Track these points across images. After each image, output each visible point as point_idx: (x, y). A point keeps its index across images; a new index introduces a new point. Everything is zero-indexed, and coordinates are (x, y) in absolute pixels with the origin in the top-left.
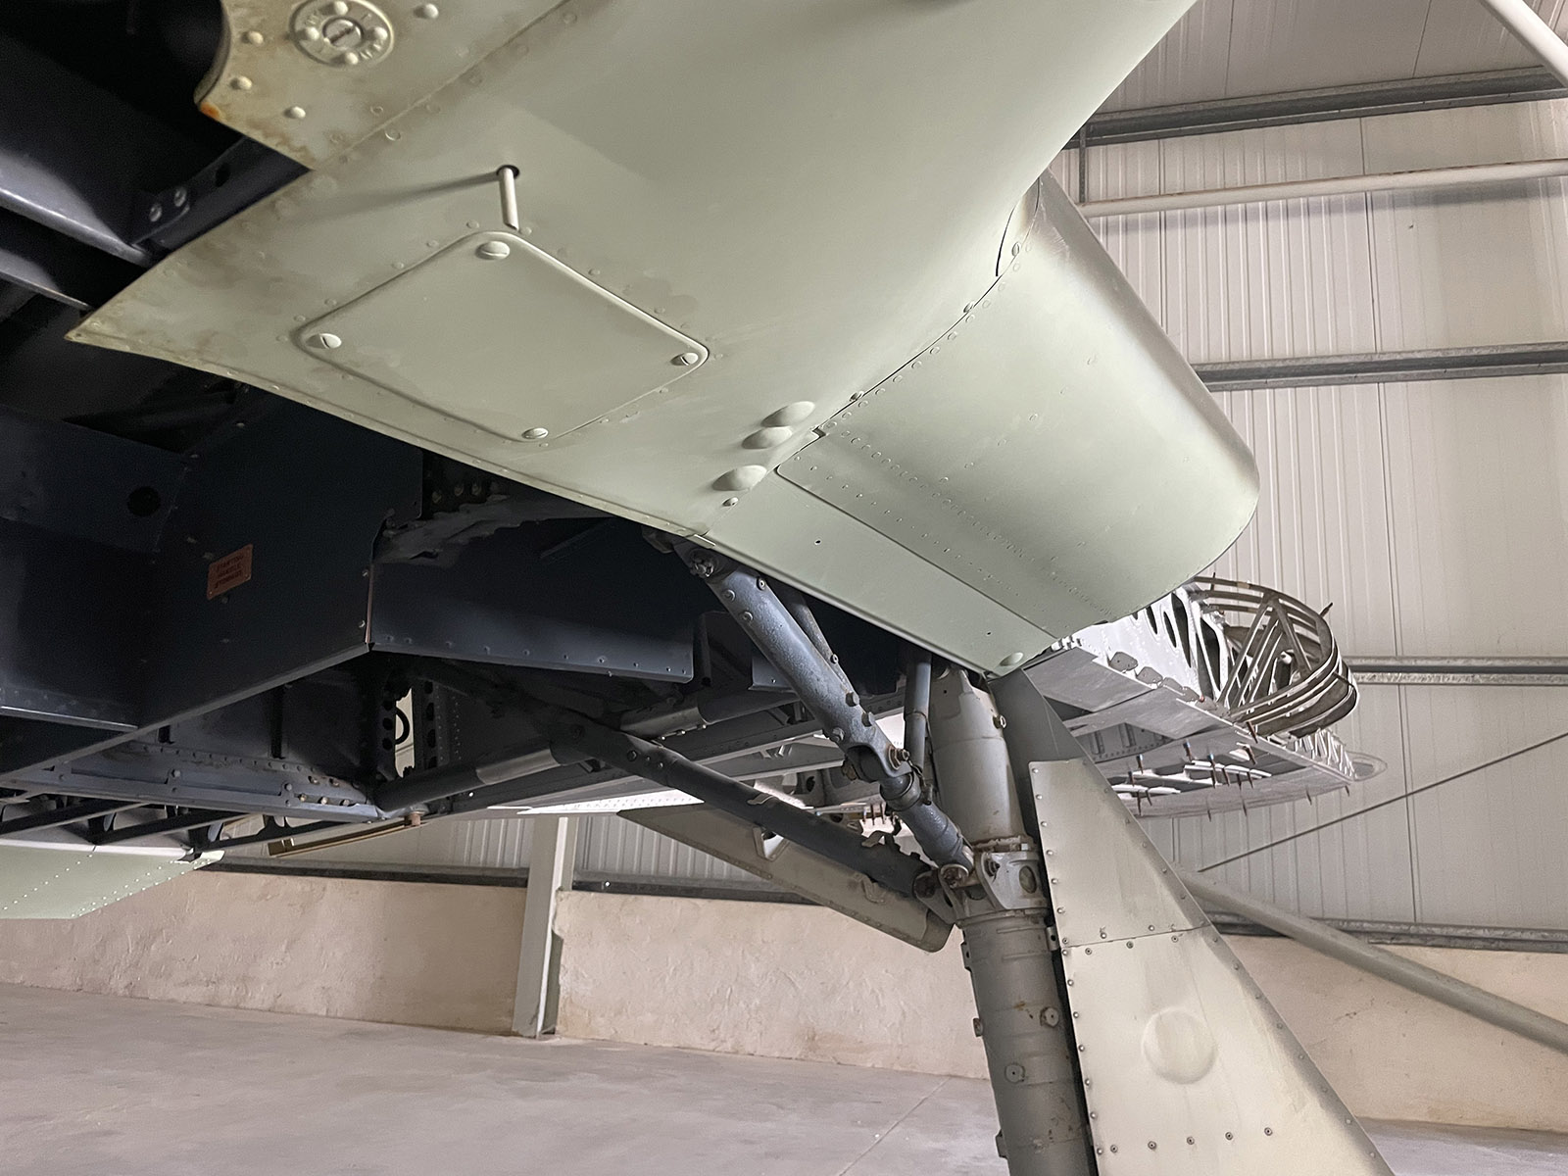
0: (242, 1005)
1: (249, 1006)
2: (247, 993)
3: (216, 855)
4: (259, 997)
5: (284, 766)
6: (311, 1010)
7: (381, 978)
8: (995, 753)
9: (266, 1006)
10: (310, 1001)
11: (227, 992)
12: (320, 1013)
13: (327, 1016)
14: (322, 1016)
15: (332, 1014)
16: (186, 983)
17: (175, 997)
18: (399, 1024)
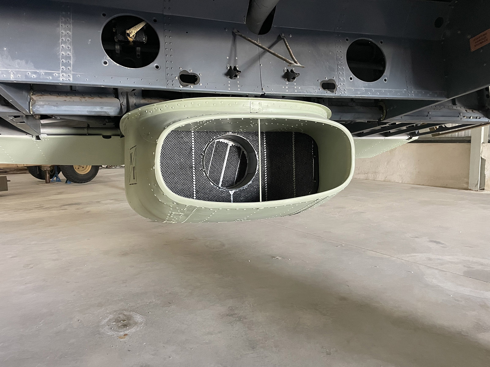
0: (375, 179)
1: (378, 180)
2: (376, 176)
3: (416, 138)
4: (380, 177)
5: (456, 107)
6: (397, 181)
7: (418, 172)
9: (383, 180)
10: (396, 178)
11: (371, 176)
12: (400, 182)
13: (402, 183)
14: (400, 183)
15: (404, 182)
16: (359, 174)
17: (356, 178)
18: (426, 186)
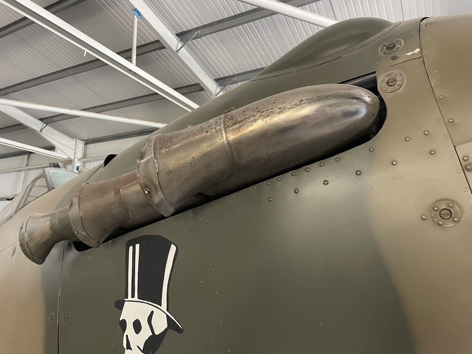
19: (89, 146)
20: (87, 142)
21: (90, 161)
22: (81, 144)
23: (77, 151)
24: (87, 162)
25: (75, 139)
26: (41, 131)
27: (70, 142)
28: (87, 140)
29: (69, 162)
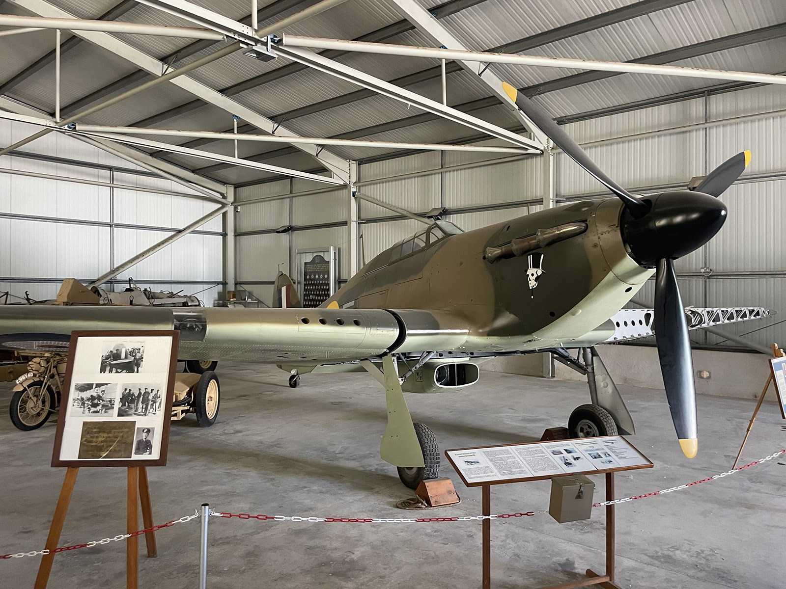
8: (590, 355)
18: (514, 374)
19: (363, 166)
20: (361, 162)
21: (365, 185)
22: (354, 166)
23: (352, 176)
24: (363, 186)
25: (348, 160)
26: (317, 155)
27: (343, 164)
28: (360, 159)
29: (345, 186)
